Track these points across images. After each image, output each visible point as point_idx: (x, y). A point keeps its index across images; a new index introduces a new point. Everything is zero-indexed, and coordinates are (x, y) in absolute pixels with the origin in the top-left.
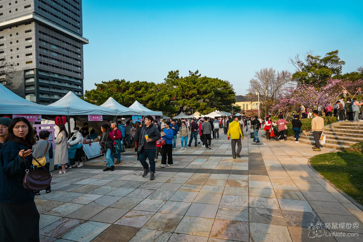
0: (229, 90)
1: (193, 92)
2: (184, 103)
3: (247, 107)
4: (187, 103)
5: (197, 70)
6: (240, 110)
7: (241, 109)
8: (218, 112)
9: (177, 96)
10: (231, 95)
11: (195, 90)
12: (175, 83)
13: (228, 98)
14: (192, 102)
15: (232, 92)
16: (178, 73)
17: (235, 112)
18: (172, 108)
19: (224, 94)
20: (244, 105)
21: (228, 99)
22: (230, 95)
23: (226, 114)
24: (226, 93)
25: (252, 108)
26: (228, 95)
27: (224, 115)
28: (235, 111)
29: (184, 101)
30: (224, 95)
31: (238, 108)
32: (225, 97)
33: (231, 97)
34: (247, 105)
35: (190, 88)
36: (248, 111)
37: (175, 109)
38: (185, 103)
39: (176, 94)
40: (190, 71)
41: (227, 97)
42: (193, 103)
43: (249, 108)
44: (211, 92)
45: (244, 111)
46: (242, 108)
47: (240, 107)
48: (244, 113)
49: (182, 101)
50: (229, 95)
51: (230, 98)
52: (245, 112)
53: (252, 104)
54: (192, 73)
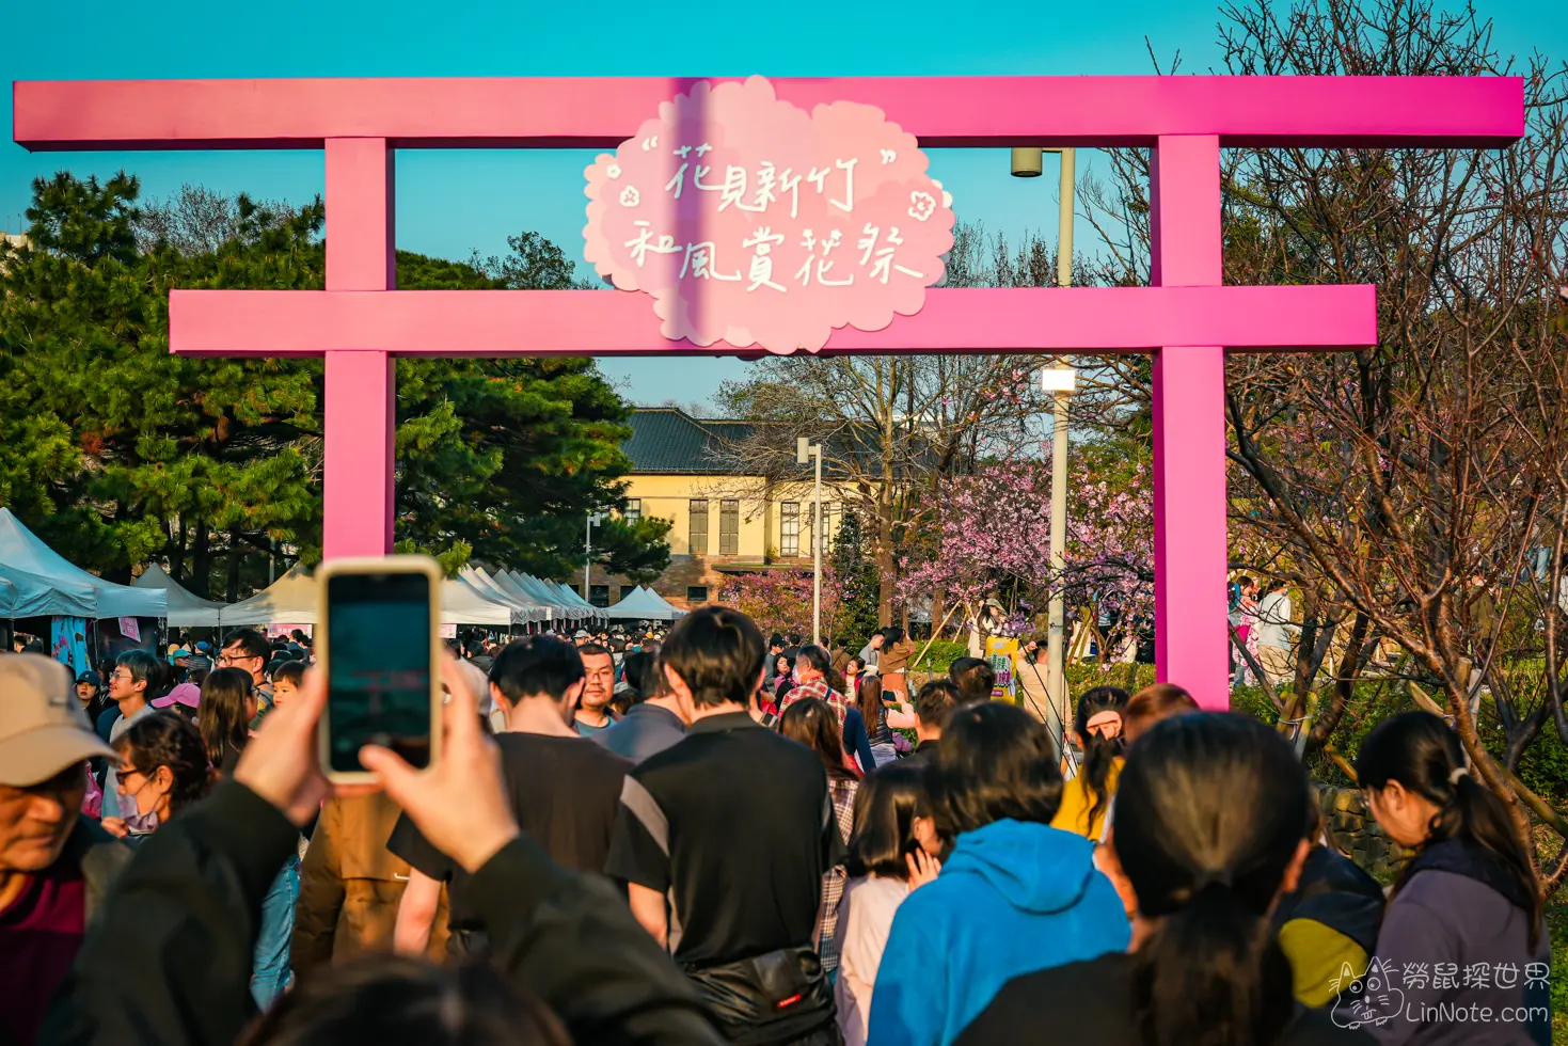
0: (571, 382)
1: (278, 398)
2: (193, 489)
3: (729, 539)
4: (217, 494)
5: (312, 202)
6: (660, 556)
7: (673, 552)
8: (478, 585)
9: (134, 422)
10: (589, 435)
11: (296, 380)
12: (117, 306)
13: (565, 463)
14: (272, 486)
15: (600, 407)
16: (125, 203)
17: (616, 581)
18: (101, 531)
19: (538, 419)
20: (698, 510)
21: (566, 473)
22: (586, 428)
23: (545, 601)
24: (554, 415)
25: (776, 542)
26: (563, 432)
27: (532, 614)
28: (613, 567)
29: (198, 471)
30: (538, 427)
31: (645, 539)
32: (545, 446)
33: (593, 449)
34: (729, 512)
35: (249, 364)
36: (736, 574)
37: (124, 548)
38: (205, 491)
39: (121, 404)
40: (254, 201)
41: (558, 449)
42: (276, 497)
43: (750, 546)
44: (436, 412)
45: (695, 564)
46: (679, 539)
47: (661, 528)
48: (698, 592)
49: (181, 476)
50: (576, 434)
51: (581, 458)
52: (702, 580)
53: (776, 506)
54: (265, 218)
